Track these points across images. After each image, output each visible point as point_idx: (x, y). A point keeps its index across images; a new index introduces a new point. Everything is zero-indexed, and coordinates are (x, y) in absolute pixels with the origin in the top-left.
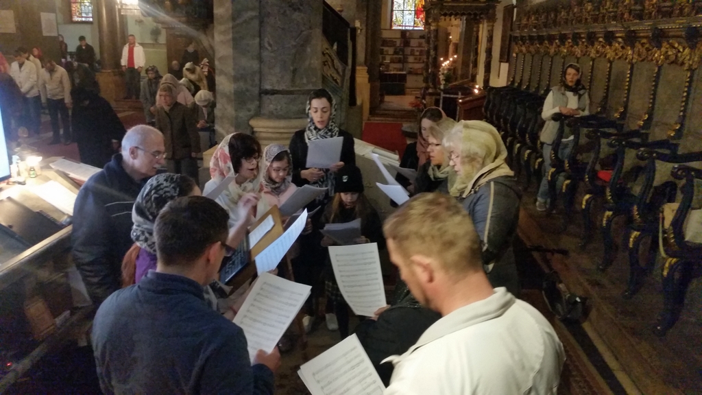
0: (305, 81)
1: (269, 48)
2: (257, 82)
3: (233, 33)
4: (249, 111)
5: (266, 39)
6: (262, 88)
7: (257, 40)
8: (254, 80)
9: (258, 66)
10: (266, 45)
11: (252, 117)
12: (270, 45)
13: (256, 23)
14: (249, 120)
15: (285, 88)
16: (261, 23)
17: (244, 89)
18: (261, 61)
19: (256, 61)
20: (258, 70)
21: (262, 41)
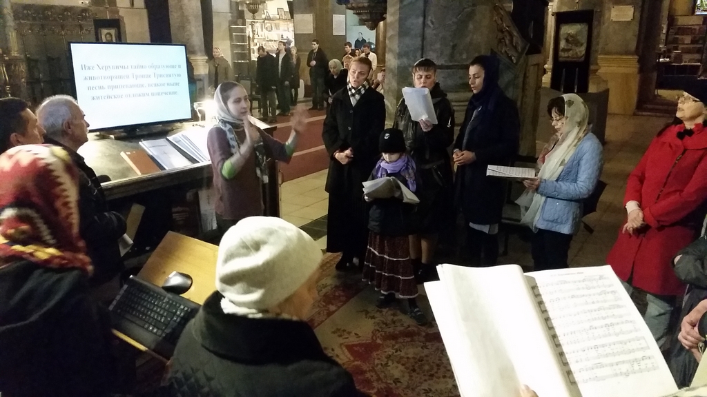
0: (464, 56)
1: (432, 26)
3: (400, 14)
5: (430, 18)
7: (421, 19)
9: (421, 43)
10: (429, 23)
12: (432, 23)
13: (421, 4)
15: (443, 63)
16: (426, 4)
17: (407, 64)
18: (423, 38)
19: (419, 39)
20: (421, 47)
21: (426, 20)
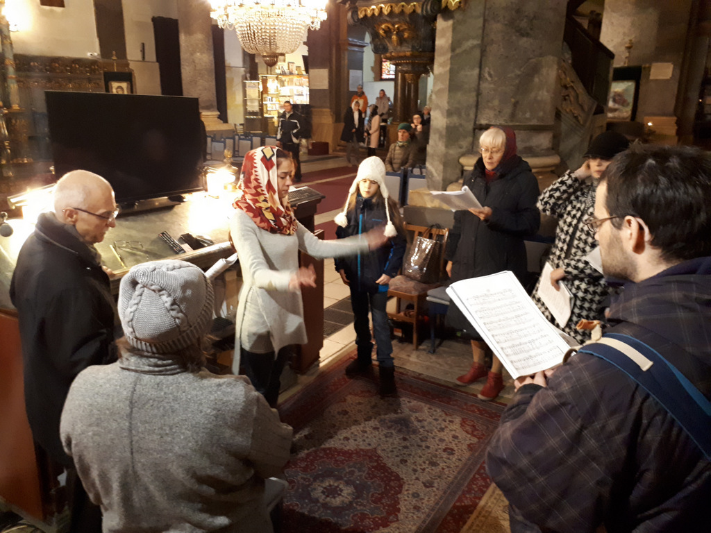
0: (528, 115)
1: (489, 79)
2: (472, 116)
3: (451, 64)
4: (461, 148)
5: (487, 70)
6: (477, 123)
7: (476, 71)
8: (469, 115)
9: (475, 99)
10: (487, 75)
11: (463, 155)
12: (490, 75)
13: (477, 53)
14: (459, 158)
15: (502, 122)
16: (483, 53)
17: (457, 124)
18: (479, 94)
19: (474, 94)
20: (475, 103)
21: (482, 72)
